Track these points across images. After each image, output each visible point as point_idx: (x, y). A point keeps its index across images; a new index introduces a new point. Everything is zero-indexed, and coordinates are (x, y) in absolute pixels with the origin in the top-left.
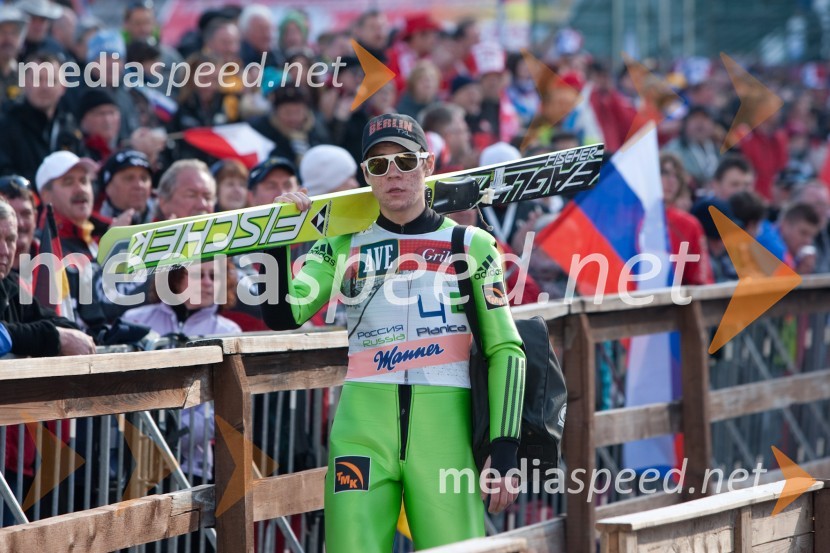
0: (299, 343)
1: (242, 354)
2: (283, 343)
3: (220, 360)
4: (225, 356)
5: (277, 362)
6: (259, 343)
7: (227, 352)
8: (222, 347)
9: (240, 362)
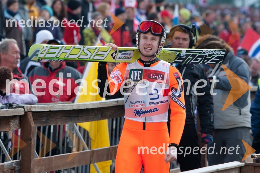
0: (54, 108)
1: (32, 112)
2: (47, 108)
3: (23, 113)
4: (25, 112)
5: (45, 115)
6: (38, 108)
7: (26, 111)
8: (24, 109)
9: (31, 115)
